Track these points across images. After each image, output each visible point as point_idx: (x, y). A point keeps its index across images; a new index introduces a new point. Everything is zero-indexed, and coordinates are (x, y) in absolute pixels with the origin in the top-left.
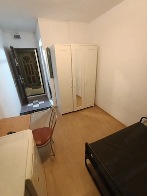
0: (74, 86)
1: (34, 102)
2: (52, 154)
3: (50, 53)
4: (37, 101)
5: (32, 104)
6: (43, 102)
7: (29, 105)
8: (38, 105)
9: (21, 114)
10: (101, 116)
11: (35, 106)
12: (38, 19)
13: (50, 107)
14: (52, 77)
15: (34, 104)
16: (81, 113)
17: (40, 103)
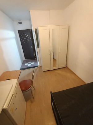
0: (51, 53)
1: (29, 62)
2: (32, 97)
3: (37, 32)
4: (31, 62)
5: (27, 64)
6: (34, 63)
7: (26, 64)
8: (30, 65)
9: (20, 69)
10: (69, 75)
11: (29, 65)
12: (30, 11)
13: (38, 66)
14: (38, 47)
15: (29, 64)
16: (56, 71)
17: (32, 63)
